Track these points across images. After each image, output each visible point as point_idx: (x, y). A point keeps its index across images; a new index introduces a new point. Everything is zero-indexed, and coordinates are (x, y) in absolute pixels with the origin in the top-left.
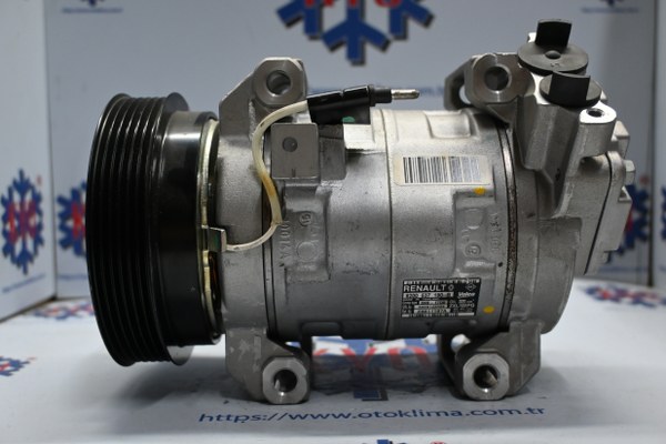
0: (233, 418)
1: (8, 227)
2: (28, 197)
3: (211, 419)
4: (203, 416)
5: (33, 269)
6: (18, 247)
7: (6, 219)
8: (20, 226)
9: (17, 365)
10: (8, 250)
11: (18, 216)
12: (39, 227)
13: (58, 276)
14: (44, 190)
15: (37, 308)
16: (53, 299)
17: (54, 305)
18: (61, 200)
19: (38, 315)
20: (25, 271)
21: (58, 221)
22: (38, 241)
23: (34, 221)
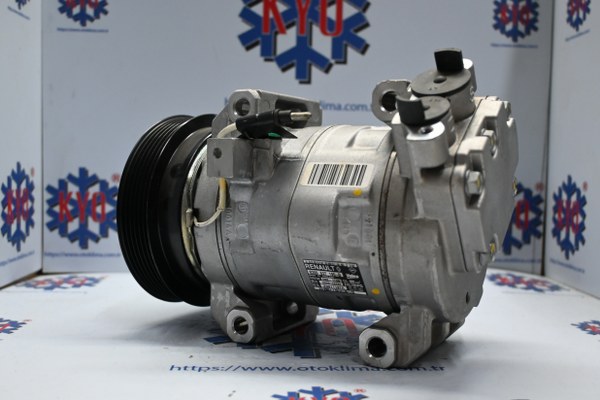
0: (197, 369)
1: (6, 210)
2: (23, 186)
3: (180, 369)
4: (173, 367)
5: (25, 246)
6: (14, 228)
7: (5, 203)
8: (15, 209)
9: (16, 325)
10: (6, 229)
11: (14, 201)
12: (31, 211)
13: (44, 254)
14: (36, 180)
15: (26, 280)
16: (40, 273)
17: (41, 278)
18: (50, 189)
19: (28, 286)
20: (19, 249)
21: (46, 207)
22: (30, 223)
23: (27, 206)
